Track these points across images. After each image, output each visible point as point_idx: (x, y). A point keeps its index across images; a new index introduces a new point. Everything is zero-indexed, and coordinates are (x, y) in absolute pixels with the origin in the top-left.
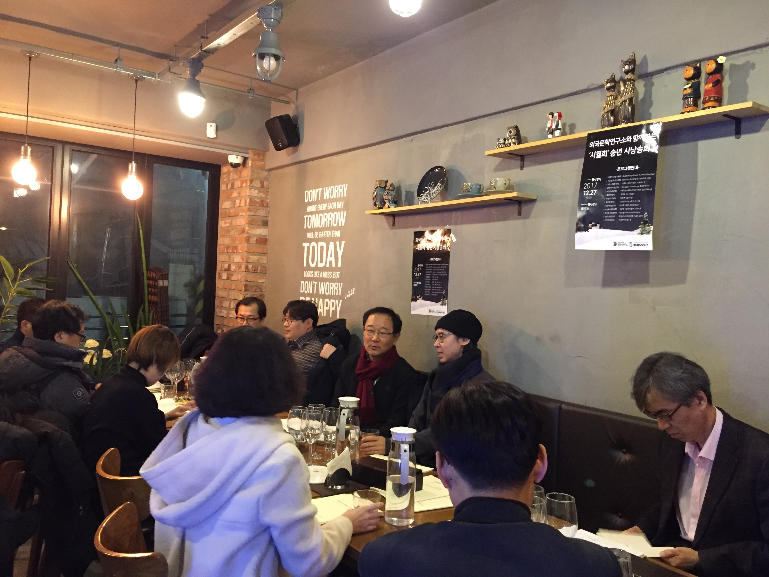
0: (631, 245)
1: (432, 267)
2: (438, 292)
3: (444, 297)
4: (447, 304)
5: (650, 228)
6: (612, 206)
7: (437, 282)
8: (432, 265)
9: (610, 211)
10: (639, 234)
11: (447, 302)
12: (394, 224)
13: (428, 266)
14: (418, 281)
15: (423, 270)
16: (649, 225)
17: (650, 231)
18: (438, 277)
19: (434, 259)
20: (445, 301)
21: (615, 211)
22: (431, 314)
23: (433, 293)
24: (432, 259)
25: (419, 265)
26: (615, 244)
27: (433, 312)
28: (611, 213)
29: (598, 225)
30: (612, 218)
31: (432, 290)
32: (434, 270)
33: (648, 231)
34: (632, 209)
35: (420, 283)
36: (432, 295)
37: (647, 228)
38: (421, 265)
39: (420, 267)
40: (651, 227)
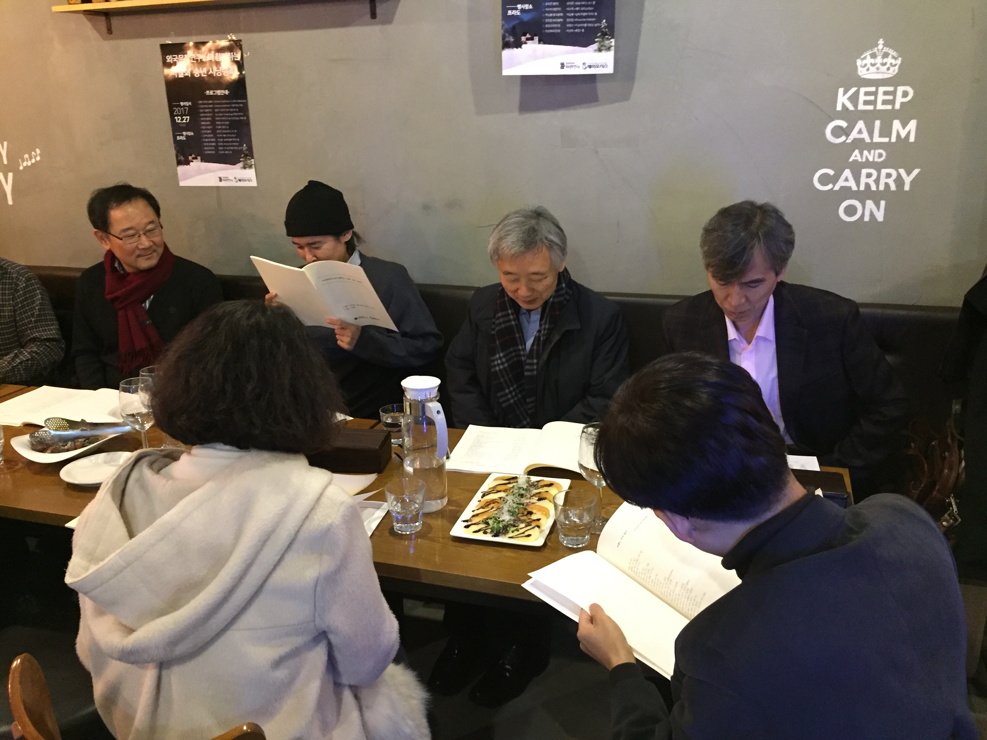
0: (584, 67)
1: (211, 106)
2: (232, 148)
3: (246, 155)
4: (253, 166)
5: (611, 42)
6: (555, 9)
7: (228, 131)
8: (211, 102)
9: (553, 18)
10: (595, 50)
11: (253, 163)
12: (110, 31)
13: (203, 104)
14: (186, 131)
15: (193, 112)
16: (610, 37)
17: (611, 46)
18: (228, 123)
19: (214, 93)
20: (249, 161)
21: (560, 17)
22: (223, 184)
23: (221, 150)
24: (209, 93)
25: (182, 104)
26: (563, 66)
27: (227, 180)
28: (554, 20)
29: (536, 39)
30: (557, 28)
31: (220, 144)
32: (216, 110)
33: (608, 46)
34: (585, 14)
35: (190, 134)
36: (220, 152)
37: (607, 42)
38: (187, 104)
39: (184, 106)
40: (612, 40)
